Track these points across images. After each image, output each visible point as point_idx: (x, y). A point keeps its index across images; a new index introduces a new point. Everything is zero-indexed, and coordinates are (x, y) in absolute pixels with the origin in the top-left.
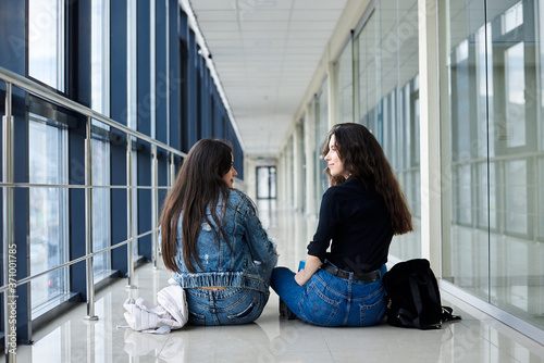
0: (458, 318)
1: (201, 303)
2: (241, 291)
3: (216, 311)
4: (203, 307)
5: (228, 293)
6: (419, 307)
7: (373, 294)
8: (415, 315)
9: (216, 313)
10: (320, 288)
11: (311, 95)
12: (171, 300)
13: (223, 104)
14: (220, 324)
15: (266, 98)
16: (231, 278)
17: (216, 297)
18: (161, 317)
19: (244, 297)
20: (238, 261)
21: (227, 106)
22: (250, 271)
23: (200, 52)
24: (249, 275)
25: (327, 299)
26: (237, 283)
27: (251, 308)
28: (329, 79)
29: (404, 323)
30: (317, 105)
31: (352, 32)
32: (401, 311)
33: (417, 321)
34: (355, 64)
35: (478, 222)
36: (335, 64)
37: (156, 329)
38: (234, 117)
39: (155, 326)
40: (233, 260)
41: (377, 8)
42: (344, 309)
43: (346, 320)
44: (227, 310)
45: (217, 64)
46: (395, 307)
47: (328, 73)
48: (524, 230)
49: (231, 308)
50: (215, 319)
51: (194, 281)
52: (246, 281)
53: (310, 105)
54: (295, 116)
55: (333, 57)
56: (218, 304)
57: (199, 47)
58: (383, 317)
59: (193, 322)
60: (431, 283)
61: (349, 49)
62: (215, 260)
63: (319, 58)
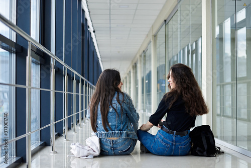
0: (223, 153)
1: (106, 145)
2: (125, 140)
3: (114, 149)
4: (108, 147)
5: (120, 141)
6: (206, 147)
7: (185, 141)
8: (205, 151)
9: (113, 150)
10: (161, 139)
11: (141, 51)
12: (93, 143)
13: (97, 55)
14: (115, 155)
15: (119, 52)
16: (121, 134)
17: (114, 143)
18: (88, 150)
19: (126, 143)
20: (124, 126)
21: (99, 56)
22: (129, 130)
23: (89, 29)
24: (129, 132)
25: (164, 144)
26: (124, 136)
27: (129, 148)
28: (152, 43)
29: (199, 154)
30: (145, 56)
31: (165, 21)
32: (198, 148)
33: (205, 153)
34: (166, 36)
35: (223, 113)
36: (155, 36)
37: (87, 156)
38: (102, 61)
39: (86, 155)
40: (122, 125)
41: (179, 9)
42: (172, 148)
43: (172, 153)
44: (118, 148)
45: (96, 35)
46: (195, 147)
47: (152, 40)
48: (246, 117)
49: (120, 148)
50: (113, 152)
51: (104, 135)
52: (128, 135)
53: (141, 56)
54: (132, 61)
55: (154, 32)
56: (115, 146)
57: (89, 27)
58: (189, 151)
59: (103, 153)
60: (211, 136)
61: (163, 29)
62: (114, 125)
63: (147, 33)
